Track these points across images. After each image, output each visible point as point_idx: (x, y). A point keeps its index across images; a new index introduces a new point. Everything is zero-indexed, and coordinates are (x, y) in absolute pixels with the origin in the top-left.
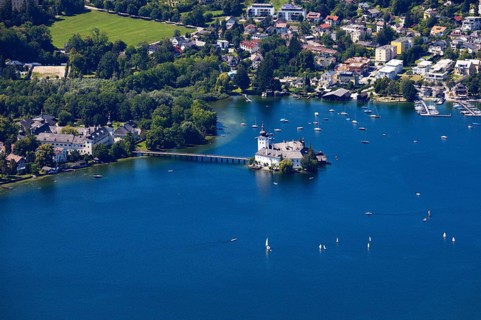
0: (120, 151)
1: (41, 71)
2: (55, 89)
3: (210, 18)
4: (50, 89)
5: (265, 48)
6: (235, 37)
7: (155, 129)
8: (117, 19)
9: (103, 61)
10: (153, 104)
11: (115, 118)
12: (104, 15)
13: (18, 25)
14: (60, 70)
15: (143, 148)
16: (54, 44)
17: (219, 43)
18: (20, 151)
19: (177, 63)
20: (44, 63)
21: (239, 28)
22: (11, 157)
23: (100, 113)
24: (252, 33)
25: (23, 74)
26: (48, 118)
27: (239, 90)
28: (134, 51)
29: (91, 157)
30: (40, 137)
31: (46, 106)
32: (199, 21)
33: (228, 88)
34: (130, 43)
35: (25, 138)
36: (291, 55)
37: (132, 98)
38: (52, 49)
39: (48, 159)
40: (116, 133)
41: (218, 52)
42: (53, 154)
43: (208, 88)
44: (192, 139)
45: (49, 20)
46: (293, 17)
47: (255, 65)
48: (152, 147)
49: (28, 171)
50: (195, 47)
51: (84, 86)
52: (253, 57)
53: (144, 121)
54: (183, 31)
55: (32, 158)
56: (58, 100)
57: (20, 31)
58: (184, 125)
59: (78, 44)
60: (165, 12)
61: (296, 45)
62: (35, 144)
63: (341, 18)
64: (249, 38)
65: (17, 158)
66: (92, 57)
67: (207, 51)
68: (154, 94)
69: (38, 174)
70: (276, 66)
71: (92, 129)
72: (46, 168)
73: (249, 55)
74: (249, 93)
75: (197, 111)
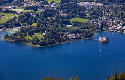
0: (79, 38)
2: (70, 29)
3: (93, 19)
4: (69, 28)
5: (101, 23)
6: (97, 22)
7: (84, 35)
8: (79, 19)
9: (77, 25)
10: (84, 31)
11: (79, 33)
12: (78, 18)
13: (65, 19)
14: (71, 26)
15: (82, 38)
16: (70, 22)
17: (94, 22)
18: (65, 37)
19: (88, 25)
20: (69, 25)
21: (97, 20)
22: (63, 38)
23: (76, 32)
24: (99, 21)
25: (66, 26)
26: (69, 33)
27: (97, 30)
28: (82, 23)
29: (75, 39)
30: (68, 35)
31: (69, 31)
32: (92, 19)
33: (95, 29)
34: (81, 22)
35: (65, 36)
36: (105, 25)
37: (81, 30)
38: (70, 23)
39: (68, 39)
40: (79, 35)
41: (94, 24)
42: (69, 38)
43: (92, 29)
44: (90, 36)
45: (70, 19)
46: (106, 19)
47: (100, 26)
48: (84, 37)
49: (65, 40)
50: (91, 23)
51: (74, 28)
52: (99, 25)
53: (83, 34)
54: (89, 21)
55: (66, 38)
56: (70, 30)
57: (65, 20)
58: (89, 34)
59: (74, 22)
60: (86, 18)
61: (106, 23)
62: (67, 36)
63: (113, 19)
64: (99, 22)
65: (64, 38)
66: (75, 24)
67: (93, 24)
68: (84, 30)
69: (67, 41)
70: (103, 26)
71: (75, 34)
72: (68, 40)
73: (99, 24)
74: (98, 30)
75: (91, 32)
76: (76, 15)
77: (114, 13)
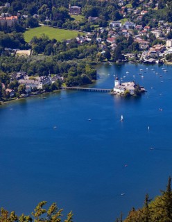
0: (54, 87)
1: (20, 52)
2: (26, 60)
3: (93, 28)
4: (24, 60)
5: (118, 41)
6: (104, 37)
7: (70, 77)
9: (47, 48)
10: (69, 66)
11: (52, 72)
12: (47, 27)
13: (10, 32)
14: (28, 52)
15: (64, 86)
16: (26, 41)
17: (97, 39)
18: (12, 87)
19: (79, 48)
20: (21, 49)
21: (106, 32)
22: (7, 90)
23: (46, 70)
24: (112, 35)
25: (12, 54)
26: (23, 73)
27: (106, 60)
28: (60, 43)
29: (42, 90)
30: (20, 81)
31: (22, 68)
32: (89, 30)
33: (101, 59)
34: (59, 39)
35: (14, 82)
36: (129, 44)
37: (60, 64)
38: (24, 42)
39: (23, 91)
40: (53, 80)
41: (97, 43)
42: (25, 89)
43: (93, 59)
44: (86, 81)
45: (23, 30)
46: (130, 27)
47: (113, 49)
48: (68, 85)
49: (15, 96)
50: (87, 41)
51: (39, 59)
52: (112, 45)
53: (65, 74)
54: (82, 34)
55: (16, 90)
56: (27, 65)
57: (11, 35)
58: (82, 75)
59: (36, 41)
60: (73, 26)
61: (131, 40)
62: (18, 84)
63: (151, 27)
64: (110, 37)
65: (10, 91)
66: (42, 46)
67: (92, 43)
68: (69, 62)
69: (19, 98)
70: (123, 49)
71: (42, 77)
72: (23, 95)
73: (110, 44)
74: (110, 61)
75: (88, 69)
76: (43, 19)
77: (155, 7)
